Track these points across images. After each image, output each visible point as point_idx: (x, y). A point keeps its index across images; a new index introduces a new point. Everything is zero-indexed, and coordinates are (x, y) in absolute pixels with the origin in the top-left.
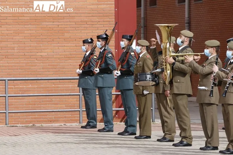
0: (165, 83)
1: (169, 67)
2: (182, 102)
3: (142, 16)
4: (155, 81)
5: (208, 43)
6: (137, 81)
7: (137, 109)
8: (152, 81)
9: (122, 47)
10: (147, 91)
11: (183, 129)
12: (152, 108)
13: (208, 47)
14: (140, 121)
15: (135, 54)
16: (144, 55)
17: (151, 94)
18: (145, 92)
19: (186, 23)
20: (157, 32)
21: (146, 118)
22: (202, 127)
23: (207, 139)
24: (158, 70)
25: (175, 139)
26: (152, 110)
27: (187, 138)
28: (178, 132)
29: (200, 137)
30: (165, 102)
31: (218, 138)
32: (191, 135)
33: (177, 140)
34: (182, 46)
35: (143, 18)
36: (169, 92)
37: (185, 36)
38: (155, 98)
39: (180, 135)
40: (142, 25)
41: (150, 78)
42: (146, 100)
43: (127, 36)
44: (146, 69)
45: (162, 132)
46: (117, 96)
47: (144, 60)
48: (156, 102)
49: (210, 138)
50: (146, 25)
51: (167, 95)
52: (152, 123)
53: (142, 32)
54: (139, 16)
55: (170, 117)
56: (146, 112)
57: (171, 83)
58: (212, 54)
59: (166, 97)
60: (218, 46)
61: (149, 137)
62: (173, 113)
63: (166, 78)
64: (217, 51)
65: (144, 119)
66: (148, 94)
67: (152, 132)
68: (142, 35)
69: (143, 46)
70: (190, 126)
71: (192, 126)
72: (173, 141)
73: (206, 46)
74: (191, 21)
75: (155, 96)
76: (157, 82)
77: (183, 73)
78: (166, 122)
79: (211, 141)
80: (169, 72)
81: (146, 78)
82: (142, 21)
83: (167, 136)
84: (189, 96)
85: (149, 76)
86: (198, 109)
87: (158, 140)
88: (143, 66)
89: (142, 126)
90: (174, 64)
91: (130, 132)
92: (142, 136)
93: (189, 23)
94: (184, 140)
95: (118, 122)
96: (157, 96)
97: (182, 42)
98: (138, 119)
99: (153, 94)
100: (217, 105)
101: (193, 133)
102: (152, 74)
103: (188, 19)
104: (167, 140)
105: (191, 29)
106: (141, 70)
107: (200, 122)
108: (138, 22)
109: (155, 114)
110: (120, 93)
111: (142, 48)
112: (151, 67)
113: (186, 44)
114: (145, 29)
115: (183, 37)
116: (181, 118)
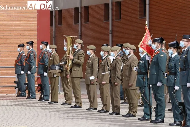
0: (66, 71)
1: (70, 61)
2: (77, 81)
3: (54, 31)
4: (61, 70)
5: (89, 47)
6: (50, 70)
7: (50, 85)
8: (59, 69)
9: (41, 48)
10: (56, 75)
11: (76, 98)
12: (59, 85)
13: (89, 50)
14: (52, 93)
15: (47, 53)
16: (54, 54)
17: (58, 77)
18: (55, 76)
19: (79, 35)
20: (64, 40)
21: (55, 91)
22: (88, 97)
23: (91, 104)
24: (63, 63)
25: (72, 104)
26: (59, 86)
27: (79, 103)
28: (74, 99)
29: (87, 102)
30: (66, 81)
31: (97, 103)
32: (81, 102)
33: (73, 104)
34: (77, 49)
35: (54, 32)
36: (69, 75)
37: (78, 43)
38: (60, 79)
39: (75, 101)
40: (54, 36)
41: (57, 68)
42: (55, 81)
43: (44, 42)
44: (55, 62)
45: (64, 99)
46: (38, 78)
47: (54, 57)
48: (61, 82)
49: (92, 103)
50: (56, 36)
51: (68, 77)
52: (58, 94)
53: (53, 40)
54: (51, 31)
55: (69, 91)
56: (55, 88)
57: (71, 70)
58: (91, 53)
59: (67, 79)
60: (95, 49)
61: (57, 102)
62: (71, 89)
63: (68, 68)
64: (94, 52)
65: (54, 92)
66: (57, 77)
67: (59, 100)
68: (53, 42)
69: (53, 48)
70: (81, 96)
71: (82, 96)
72: (71, 105)
73: (88, 49)
74: (82, 34)
75: (61, 78)
76: (62, 70)
77: (78, 65)
78: (67, 93)
79: (93, 105)
80: (70, 64)
81: (55, 68)
82: (54, 34)
83: (67, 102)
84: (81, 78)
85: (57, 67)
86: (85, 86)
87: (62, 104)
88: (54, 60)
89: (53, 96)
90: (73, 59)
91: (46, 99)
92: (53, 102)
93: (81, 35)
94: (77, 104)
95: (39, 93)
96: (62, 78)
97: (77, 47)
98: (50, 92)
99: (60, 77)
100: (96, 84)
101: (83, 100)
102: (59, 65)
103: (80, 33)
104: (67, 104)
105: (82, 39)
106: (52, 62)
107: (86, 93)
108: (51, 34)
109: (61, 88)
110: (40, 76)
111: (53, 50)
112: (58, 61)
113: (79, 48)
114: (55, 38)
115: (77, 44)
116: (76, 91)
